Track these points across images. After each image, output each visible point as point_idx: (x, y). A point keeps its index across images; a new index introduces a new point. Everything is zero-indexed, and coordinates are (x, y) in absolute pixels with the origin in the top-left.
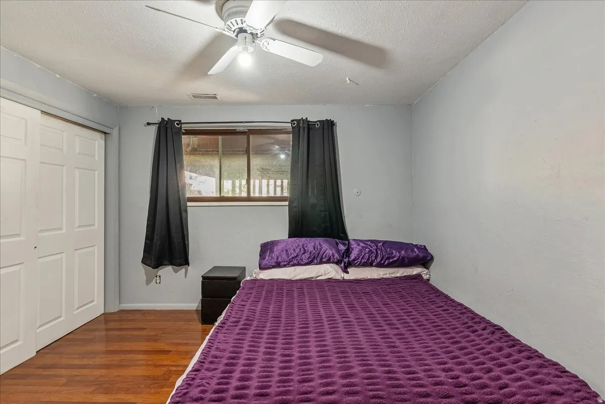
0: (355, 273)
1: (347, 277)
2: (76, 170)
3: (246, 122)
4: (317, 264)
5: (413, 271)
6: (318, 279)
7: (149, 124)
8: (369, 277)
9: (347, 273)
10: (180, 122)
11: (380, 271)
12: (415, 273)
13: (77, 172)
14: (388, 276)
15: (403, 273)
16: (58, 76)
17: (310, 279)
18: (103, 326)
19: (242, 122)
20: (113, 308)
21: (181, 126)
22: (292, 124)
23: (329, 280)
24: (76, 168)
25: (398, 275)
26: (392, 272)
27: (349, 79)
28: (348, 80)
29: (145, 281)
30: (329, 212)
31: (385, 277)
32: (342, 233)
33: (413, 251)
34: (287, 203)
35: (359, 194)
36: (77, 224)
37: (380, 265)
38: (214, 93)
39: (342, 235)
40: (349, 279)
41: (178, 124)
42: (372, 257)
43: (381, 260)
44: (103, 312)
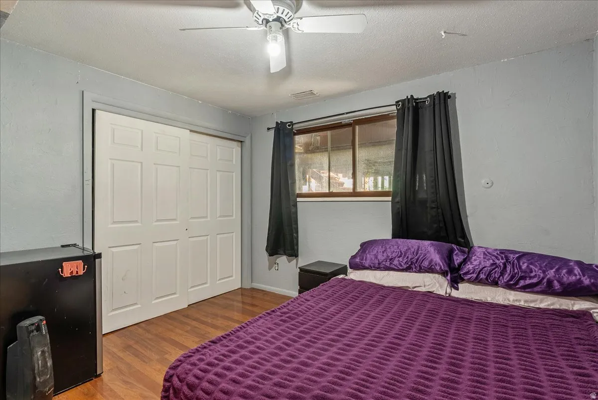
0: (467, 291)
1: (455, 294)
2: (218, 172)
3: (347, 113)
4: (416, 272)
5: (573, 305)
6: (415, 289)
7: (269, 129)
8: (489, 300)
9: (457, 289)
10: (292, 124)
11: (510, 294)
12: (576, 308)
13: (219, 174)
14: (522, 304)
15: (553, 304)
16: (200, 102)
17: (405, 288)
18: (239, 298)
19: (344, 114)
20: (247, 286)
21: (292, 127)
22: (396, 106)
23: (429, 294)
24: (218, 171)
25: (543, 305)
26: (532, 299)
27: (445, 32)
28: (443, 34)
29: (268, 267)
30: (442, 209)
31: (517, 304)
32: (461, 237)
33: (570, 272)
34: (390, 199)
35: (490, 185)
36: (218, 215)
37: (509, 286)
38: (310, 90)
39: (460, 239)
40: (458, 298)
41: (289, 126)
42: (495, 272)
43: (511, 279)
44: (240, 286)
